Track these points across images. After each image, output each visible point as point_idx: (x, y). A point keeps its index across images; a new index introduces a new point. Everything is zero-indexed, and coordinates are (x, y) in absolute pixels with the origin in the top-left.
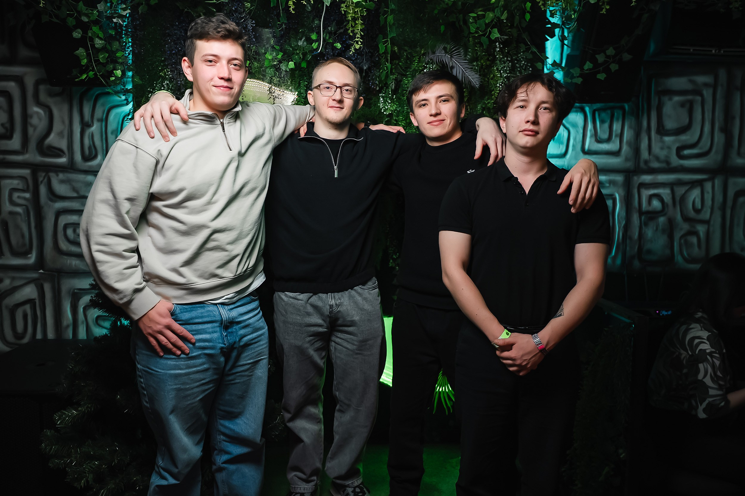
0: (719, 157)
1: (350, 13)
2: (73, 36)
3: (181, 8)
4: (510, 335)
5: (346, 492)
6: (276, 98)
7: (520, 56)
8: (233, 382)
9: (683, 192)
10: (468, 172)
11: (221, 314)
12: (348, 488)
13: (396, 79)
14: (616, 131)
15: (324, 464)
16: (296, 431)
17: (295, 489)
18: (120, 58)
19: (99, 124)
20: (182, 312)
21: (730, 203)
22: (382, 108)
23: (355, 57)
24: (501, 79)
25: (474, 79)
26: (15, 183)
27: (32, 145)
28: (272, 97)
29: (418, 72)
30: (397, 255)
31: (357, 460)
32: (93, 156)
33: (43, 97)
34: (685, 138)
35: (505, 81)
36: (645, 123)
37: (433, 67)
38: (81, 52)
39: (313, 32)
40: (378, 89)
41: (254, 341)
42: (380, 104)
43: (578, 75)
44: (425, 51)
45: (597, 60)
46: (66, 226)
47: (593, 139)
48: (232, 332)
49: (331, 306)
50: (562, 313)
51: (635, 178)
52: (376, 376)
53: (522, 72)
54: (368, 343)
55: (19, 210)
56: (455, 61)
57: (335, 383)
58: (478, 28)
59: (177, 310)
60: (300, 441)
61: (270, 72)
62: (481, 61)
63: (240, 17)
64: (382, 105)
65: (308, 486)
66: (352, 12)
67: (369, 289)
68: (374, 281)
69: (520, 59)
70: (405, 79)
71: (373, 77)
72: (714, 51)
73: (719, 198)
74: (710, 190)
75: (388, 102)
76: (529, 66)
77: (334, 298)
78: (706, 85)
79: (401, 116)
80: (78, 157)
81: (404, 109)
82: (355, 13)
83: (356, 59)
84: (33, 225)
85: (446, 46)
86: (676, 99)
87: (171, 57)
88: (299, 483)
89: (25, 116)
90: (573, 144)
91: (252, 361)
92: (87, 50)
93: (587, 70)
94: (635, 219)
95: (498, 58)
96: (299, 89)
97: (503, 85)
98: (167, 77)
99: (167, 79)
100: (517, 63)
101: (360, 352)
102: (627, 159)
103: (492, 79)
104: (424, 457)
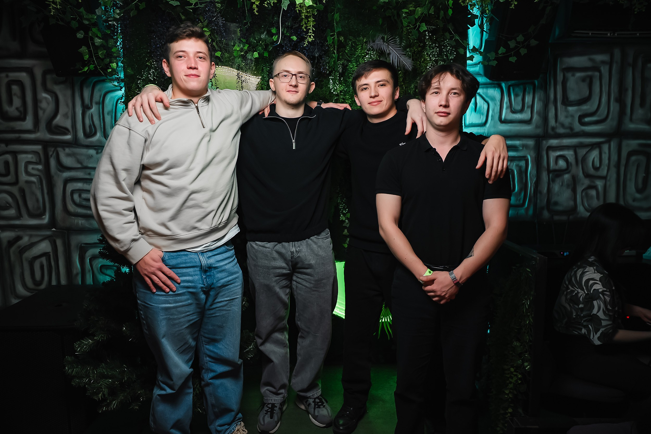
0: (615, 123)
1: (303, 13)
2: (77, 36)
3: (163, 9)
4: (432, 273)
5: (308, 403)
6: (244, 82)
7: (446, 42)
8: (214, 315)
9: (584, 153)
10: (400, 144)
11: (200, 261)
12: (309, 399)
13: (343, 64)
14: (528, 103)
15: (290, 381)
16: (267, 354)
17: (267, 400)
18: (115, 53)
19: (97, 106)
20: (169, 259)
21: (623, 162)
22: (332, 88)
23: (308, 47)
24: (430, 62)
25: (408, 63)
26: (30, 157)
27: (43, 125)
28: (240, 81)
29: (361, 58)
30: (346, 210)
31: (317, 377)
32: (93, 133)
33: (49, 85)
34: (585, 108)
35: (434, 64)
36: (552, 96)
37: (373, 54)
38: (84, 49)
39: (273, 26)
40: (328, 72)
41: (230, 283)
42: (330, 85)
43: (493, 58)
44: (367, 40)
45: (509, 45)
46: (73, 192)
47: (509, 110)
48: (210, 275)
49: (292, 253)
50: (473, 254)
51: (544, 142)
52: (330, 309)
53: (448, 56)
54: (322, 282)
55: (33, 179)
56: (392, 49)
57: (297, 314)
58: (409, 23)
59: (166, 257)
60: (270, 361)
61: (239, 60)
62: (413, 47)
63: (212, 15)
64: (332, 86)
65: (277, 398)
66: (305, 11)
67: (323, 238)
68: (327, 232)
69: (447, 45)
70: (350, 64)
71: (324, 64)
72: (609, 35)
73: (614, 157)
74: (607, 151)
75: (337, 83)
76: (453, 50)
77: (294, 246)
78: (603, 62)
79: (348, 96)
80: (81, 134)
81: (350, 89)
82: (307, 12)
83: (309, 49)
84: (45, 191)
85: (384, 36)
86: (578, 75)
87: (156, 50)
88: (270, 396)
89: (36, 101)
90: (492, 114)
91: (228, 298)
92: (88, 47)
93: (501, 54)
94: (545, 177)
95: (427, 44)
96: (263, 73)
97: (432, 67)
98: (153, 66)
99: (152, 68)
100: (444, 48)
101: (317, 289)
102: (537, 127)
103: (423, 62)
104: (372, 375)
